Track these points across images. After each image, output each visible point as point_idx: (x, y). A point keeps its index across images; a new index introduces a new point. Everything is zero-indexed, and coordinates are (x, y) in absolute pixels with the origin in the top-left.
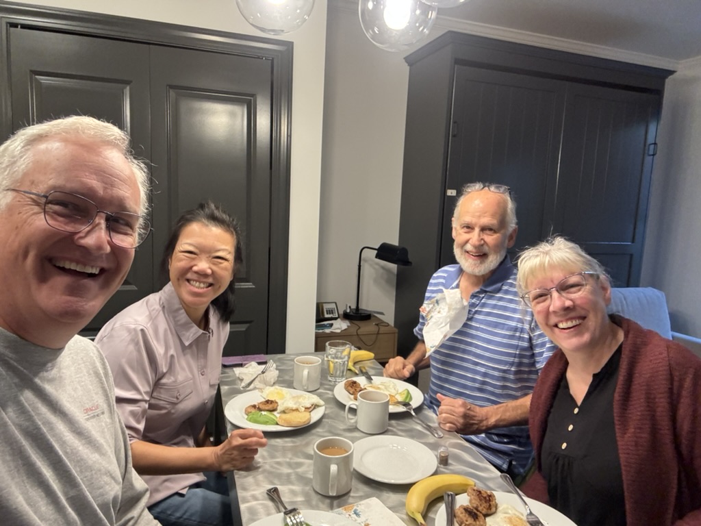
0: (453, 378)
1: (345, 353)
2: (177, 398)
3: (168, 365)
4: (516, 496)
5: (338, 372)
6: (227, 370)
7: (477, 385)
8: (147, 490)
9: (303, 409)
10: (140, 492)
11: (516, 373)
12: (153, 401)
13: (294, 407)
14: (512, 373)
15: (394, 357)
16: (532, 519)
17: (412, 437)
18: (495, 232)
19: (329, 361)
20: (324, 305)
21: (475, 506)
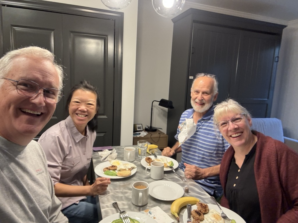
0: (189, 156)
1: (146, 146)
2: (73, 165)
3: (69, 151)
4: (217, 206)
5: (143, 154)
6: (96, 153)
7: (200, 159)
8: (61, 204)
9: (128, 169)
10: (58, 205)
11: (216, 154)
12: (63, 166)
13: (124, 168)
14: (215, 154)
15: (166, 147)
16: (223, 215)
17: (174, 181)
18: (208, 94)
19: (139, 149)
20: (137, 125)
21: (200, 210)
